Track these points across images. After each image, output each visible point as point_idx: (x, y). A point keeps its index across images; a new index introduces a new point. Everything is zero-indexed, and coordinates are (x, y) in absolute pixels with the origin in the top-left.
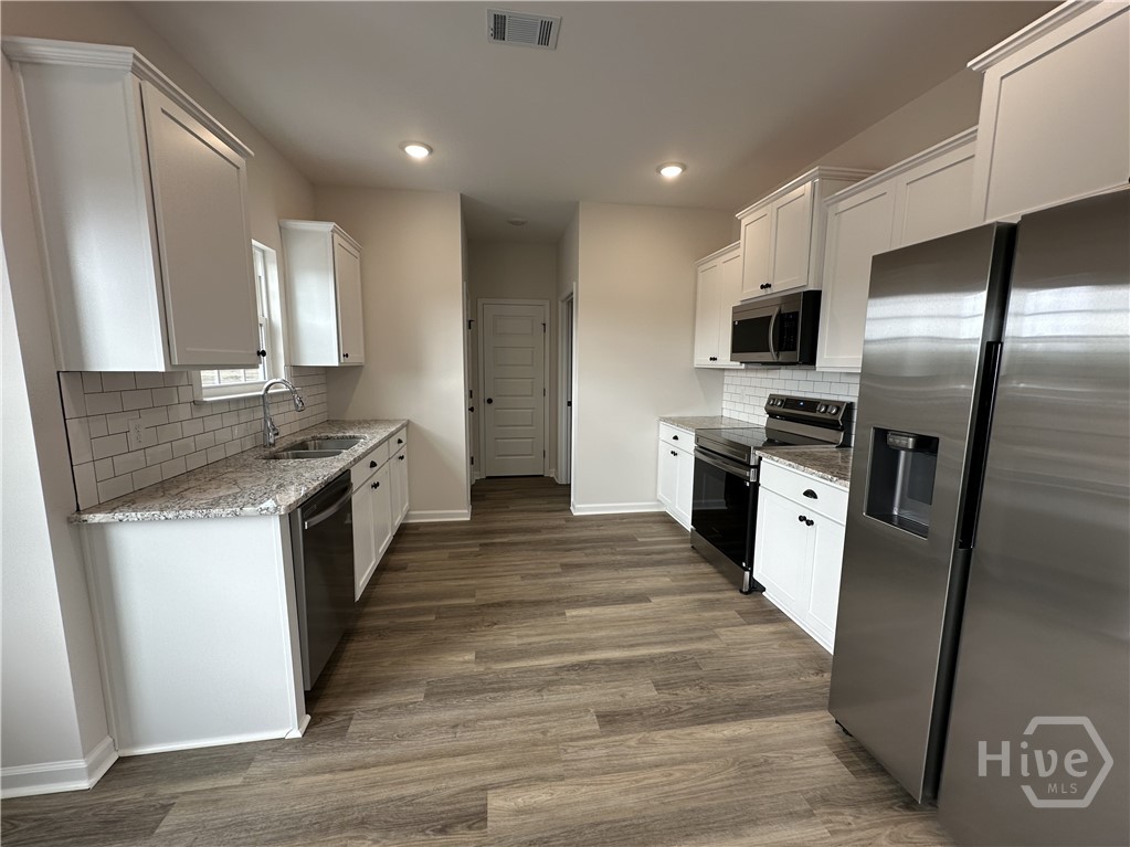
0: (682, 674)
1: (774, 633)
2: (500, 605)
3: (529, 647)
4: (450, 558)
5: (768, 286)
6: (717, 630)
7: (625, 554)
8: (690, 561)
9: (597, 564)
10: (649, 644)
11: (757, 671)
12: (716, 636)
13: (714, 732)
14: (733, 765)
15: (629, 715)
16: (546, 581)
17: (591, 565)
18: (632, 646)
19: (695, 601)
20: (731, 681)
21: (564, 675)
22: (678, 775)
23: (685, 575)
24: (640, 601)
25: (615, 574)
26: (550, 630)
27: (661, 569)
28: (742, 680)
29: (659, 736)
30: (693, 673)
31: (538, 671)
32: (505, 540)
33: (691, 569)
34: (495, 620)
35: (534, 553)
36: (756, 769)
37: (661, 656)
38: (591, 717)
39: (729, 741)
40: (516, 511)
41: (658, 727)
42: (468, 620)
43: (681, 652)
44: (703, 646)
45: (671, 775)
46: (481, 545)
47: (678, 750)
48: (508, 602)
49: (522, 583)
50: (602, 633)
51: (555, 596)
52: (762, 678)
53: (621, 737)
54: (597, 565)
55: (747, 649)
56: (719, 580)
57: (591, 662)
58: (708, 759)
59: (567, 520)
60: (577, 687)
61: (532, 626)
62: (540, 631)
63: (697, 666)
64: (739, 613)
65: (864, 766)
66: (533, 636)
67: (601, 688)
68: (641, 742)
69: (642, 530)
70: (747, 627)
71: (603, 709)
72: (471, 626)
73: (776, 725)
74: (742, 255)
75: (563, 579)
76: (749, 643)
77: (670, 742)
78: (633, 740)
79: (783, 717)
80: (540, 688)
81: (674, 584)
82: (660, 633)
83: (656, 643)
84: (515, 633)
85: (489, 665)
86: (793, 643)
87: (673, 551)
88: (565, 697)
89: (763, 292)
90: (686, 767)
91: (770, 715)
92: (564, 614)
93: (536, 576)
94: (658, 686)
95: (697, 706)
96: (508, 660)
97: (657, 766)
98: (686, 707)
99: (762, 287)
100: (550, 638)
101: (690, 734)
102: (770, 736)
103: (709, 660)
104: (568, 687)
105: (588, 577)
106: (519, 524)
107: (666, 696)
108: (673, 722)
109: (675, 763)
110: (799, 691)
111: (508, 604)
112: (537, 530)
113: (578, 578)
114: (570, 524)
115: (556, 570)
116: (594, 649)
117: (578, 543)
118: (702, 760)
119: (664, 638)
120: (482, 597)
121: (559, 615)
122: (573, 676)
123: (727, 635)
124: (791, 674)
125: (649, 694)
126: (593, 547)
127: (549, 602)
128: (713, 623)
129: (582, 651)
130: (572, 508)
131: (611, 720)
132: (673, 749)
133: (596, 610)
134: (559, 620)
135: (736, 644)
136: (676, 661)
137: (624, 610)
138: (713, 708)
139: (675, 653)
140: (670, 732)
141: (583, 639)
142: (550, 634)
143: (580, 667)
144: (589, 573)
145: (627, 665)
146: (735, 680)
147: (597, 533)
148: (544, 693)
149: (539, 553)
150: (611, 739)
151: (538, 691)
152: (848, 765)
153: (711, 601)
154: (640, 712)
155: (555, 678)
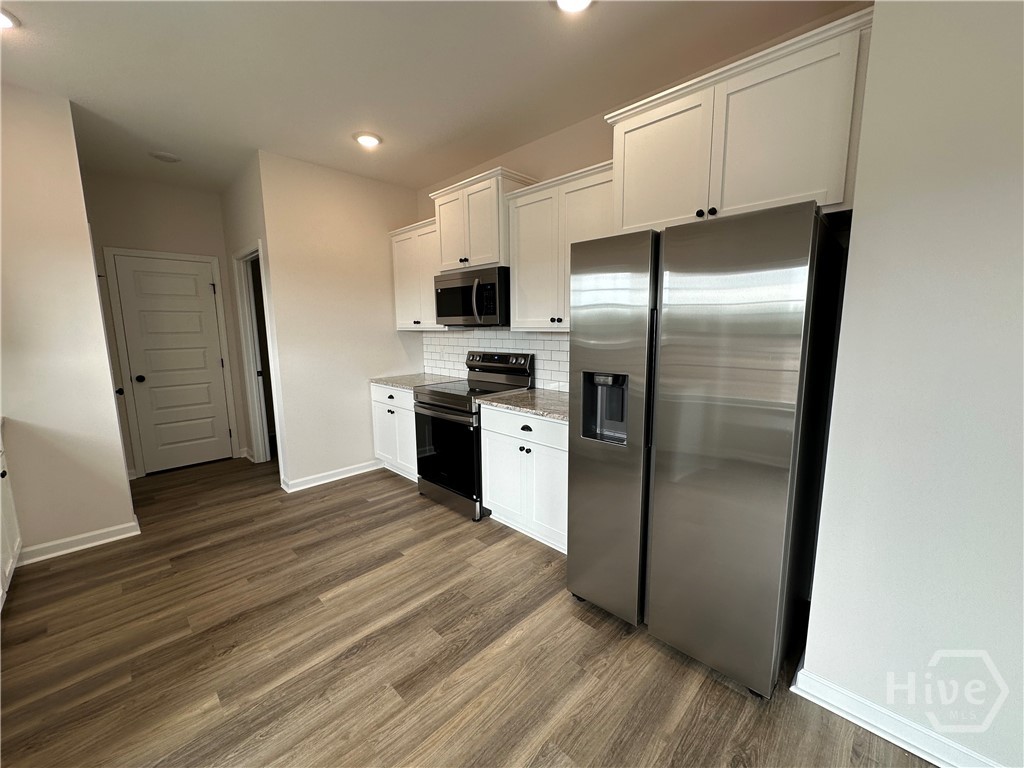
0: (454, 611)
1: (509, 546)
2: (232, 622)
3: (289, 654)
4: (126, 590)
5: (466, 260)
6: (468, 560)
7: (360, 518)
8: (423, 507)
9: (335, 536)
10: (418, 595)
11: (509, 582)
12: (469, 565)
13: (499, 647)
14: (522, 665)
15: (424, 670)
16: (283, 573)
17: (328, 539)
18: (403, 603)
19: (441, 541)
20: (494, 598)
21: (344, 664)
22: (486, 699)
23: (424, 521)
24: (394, 558)
25: (358, 541)
26: (310, 624)
27: (400, 522)
28: (502, 593)
29: (458, 675)
30: (463, 605)
31: (313, 674)
32: (208, 543)
33: (427, 514)
34: (231, 642)
35: (254, 548)
36: (538, 660)
37: (432, 602)
38: (390, 692)
39: (513, 647)
40: (208, 506)
41: (454, 667)
42: (190, 658)
43: (448, 591)
44: (462, 578)
45: (480, 703)
46: (172, 560)
47: (479, 677)
48: (240, 615)
49: (251, 586)
50: (369, 603)
51: (301, 586)
52: (514, 585)
53: (426, 695)
54: (336, 538)
55: (496, 566)
56: (453, 516)
57: (368, 638)
58: (503, 671)
59: (282, 500)
60: (363, 670)
61: (285, 628)
62: (296, 631)
63: (465, 598)
64: (478, 538)
65: (598, 619)
66: (290, 639)
67: (388, 659)
68: (445, 689)
69: (370, 491)
70: (489, 548)
71: (398, 677)
72: (198, 663)
73: (537, 617)
74: (438, 231)
75: (302, 565)
76: (496, 560)
77: (468, 675)
78: (436, 691)
79: (540, 609)
80: (322, 692)
81: (418, 532)
82: (422, 581)
83: (423, 592)
84: (265, 647)
85: (242, 700)
86: (524, 548)
87: (405, 502)
88: (352, 687)
89: (462, 265)
90: (489, 689)
91: (530, 612)
92: (319, 600)
93: (268, 572)
94: (440, 631)
95: (478, 631)
96: (267, 682)
97: (466, 703)
98: (469, 638)
99: (461, 261)
100: (312, 633)
101: (481, 660)
102: (537, 627)
103: (472, 588)
104: (354, 675)
105: (329, 554)
106: (219, 520)
107: (450, 636)
108: (464, 656)
109: (480, 690)
110: (542, 584)
111: (243, 616)
112: (249, 520)
113: (320, 558)
114: (287, 504)
115: (290, 558)
116: (366, 623)
117: (306, 521)
118: (499, 676)
119: (428, 585)
120: (199, 622)
121: (313, 603)
122: (355, 660)
123: (477, 561)
124: (533, 573)
125: (435, 641)
126: (324, 520)
127: (296, 594)
128: (463, 555)
129: (354, 630)
130: (283, 486)
131: (409, 685)
132: (473, 679)
133: (352, 584)
134: (313, 610)
135: (487, 565)
136: (446, 600)
137: (381, 572)
138: (490, 627)
139: (442, 594)
140: (466, 666)
141: (351, 618)
142: (311, 629)
143: (359, 647)
144: (331, 548)
145: (404, 624)
146: (498, 595)
147: (323, 505)
148: (328, 694)
149: (261, 545)
150: (418, 702)
151: (321, 696)
152: (589, 623)
153: (453, 536)
154: (433, 662)
155: (335, 672)
